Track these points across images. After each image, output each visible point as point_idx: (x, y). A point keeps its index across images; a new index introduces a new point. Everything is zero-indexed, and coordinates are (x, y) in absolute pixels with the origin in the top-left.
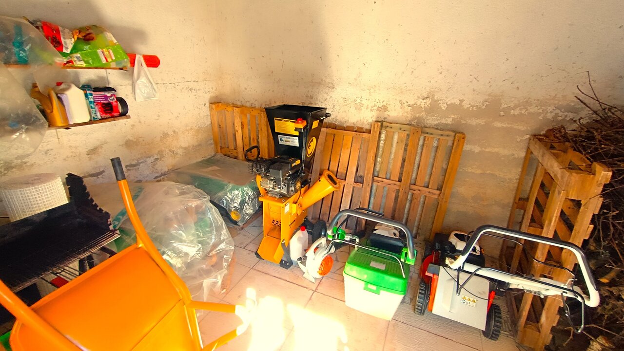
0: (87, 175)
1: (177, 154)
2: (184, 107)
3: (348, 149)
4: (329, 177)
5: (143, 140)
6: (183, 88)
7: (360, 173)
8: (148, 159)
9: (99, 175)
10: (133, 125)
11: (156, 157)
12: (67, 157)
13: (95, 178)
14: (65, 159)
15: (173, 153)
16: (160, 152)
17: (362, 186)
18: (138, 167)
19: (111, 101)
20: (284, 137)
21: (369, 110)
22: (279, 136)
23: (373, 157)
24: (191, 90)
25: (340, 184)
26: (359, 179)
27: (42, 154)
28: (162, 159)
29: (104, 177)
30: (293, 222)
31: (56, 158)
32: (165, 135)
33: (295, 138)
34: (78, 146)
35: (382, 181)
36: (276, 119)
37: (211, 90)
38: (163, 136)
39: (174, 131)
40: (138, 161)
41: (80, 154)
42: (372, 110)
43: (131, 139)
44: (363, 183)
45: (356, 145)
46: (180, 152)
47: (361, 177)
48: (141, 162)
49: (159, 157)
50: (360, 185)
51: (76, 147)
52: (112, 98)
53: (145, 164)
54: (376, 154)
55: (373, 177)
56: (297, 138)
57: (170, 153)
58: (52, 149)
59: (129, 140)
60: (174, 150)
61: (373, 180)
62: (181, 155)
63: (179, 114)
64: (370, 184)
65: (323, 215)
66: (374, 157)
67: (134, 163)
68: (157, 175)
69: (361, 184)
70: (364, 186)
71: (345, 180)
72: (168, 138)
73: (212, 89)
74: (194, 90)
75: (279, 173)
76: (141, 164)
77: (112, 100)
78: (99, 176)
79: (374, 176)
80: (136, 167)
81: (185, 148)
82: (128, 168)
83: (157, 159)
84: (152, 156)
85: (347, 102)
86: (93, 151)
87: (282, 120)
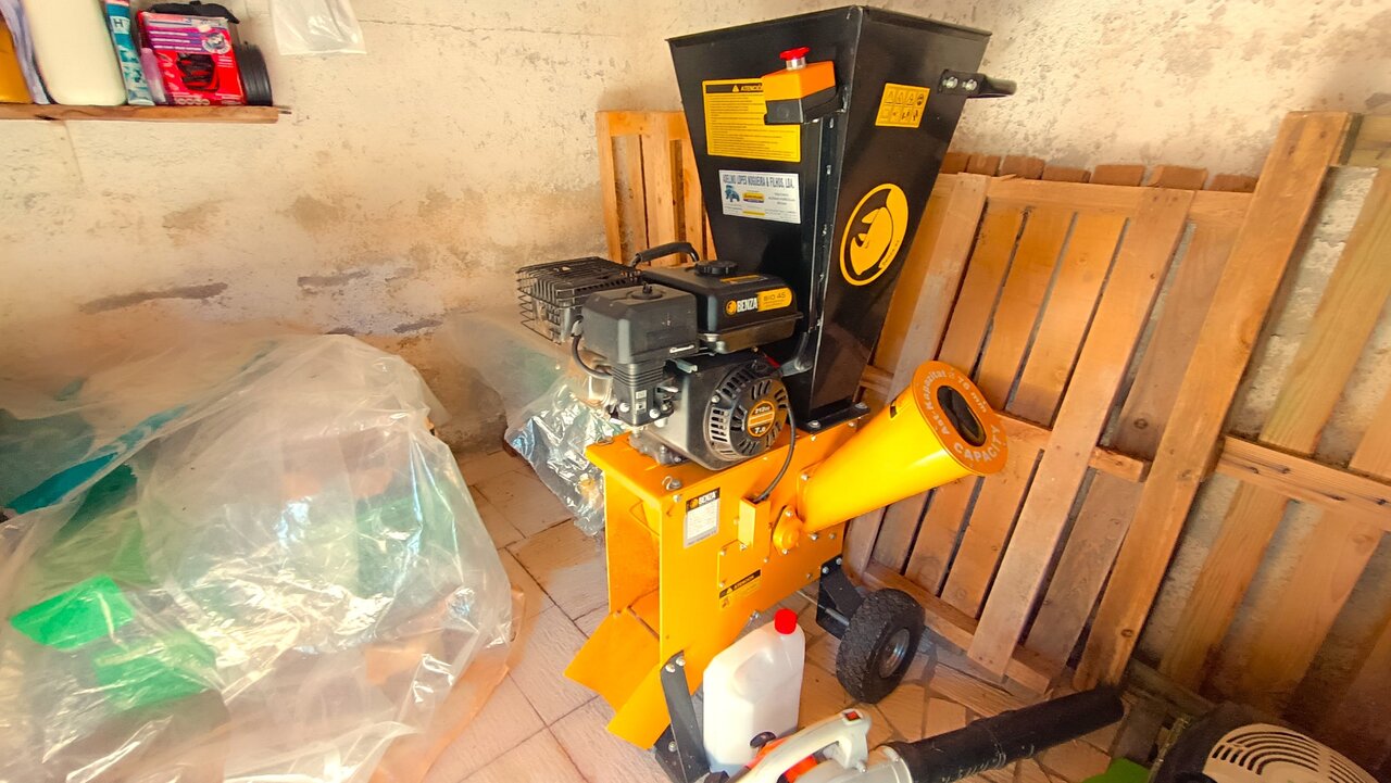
0: (167, 288)
1: (476, 263)
2: (507, 115)
3: (1088, 278)
4: (949, 400)
5: (359, 207)
6: (503, 51)
7: (1142, 406)
8: (375, 268)
9: (211, 295)
10: (326, 154)
11: (402, 263)
12: (98, 224)
13: (198, 301)
14: (91, 230)
15: (463, 260)
16: (419, 253)
17: (1146, 473)
18: (340, 287)
19: (211, 51)
20: (742, 178)
21: (1261, 61)
22: (722, 173)
23: (1245, 324)
24: (532, 59)
25: (1004, 448)
26: (1132, 438)
27: (16, 206)
28: (427, 274)
29: (225, 302)
30: (746, 579)
31: (61, 223)
32: (435, 201)
33: (784, 177)
34: (133, 197)
35: (1286, 470)
36: (711, 90)
37: (606, 66)
38: (427, 201)
39: (469, 192)
40: (340, 269)
41: (141, 223)
42: (1281, 61)
43: (316, 196)
44: (1148, 458)
45: (1147, 257)
46: (489, 259)
47: (1142, 425)
48: (353, 275)
49: (412, 264)
50: (1132, 468)
51: (127, 198)
52: (217, 40)
53: (363, 280)
54: (1270, 311)
55: (1221, 439)
56: (794, 178)
57: (453, 259)
58: (46, 195)
59: (309, 198)
60: (467, 249)
61: (1218, 455)
62: (489, 269)
63: (489, 135)
64: (1199, 472)
65: (922, 559)
66: (1255, 327)
67: (328, 272)
68: (406, 320)
69: (1139, 465)
70: (1150, 477)
71: (1050, 427)
72: (448, 212)
73: (612, 63)
74: (546, 60)
75: (616, 331)
76: (352, 281)
77: (218, 47)
78: (209, 299)
79: (1229, 430)
80: (335, 288)
81: (507, 251)
82: (306, 287)
83: (406, 272)
84: (390, 259)
85: (1126, 35)
86: (187, 220)
87: (729, 89)
